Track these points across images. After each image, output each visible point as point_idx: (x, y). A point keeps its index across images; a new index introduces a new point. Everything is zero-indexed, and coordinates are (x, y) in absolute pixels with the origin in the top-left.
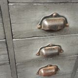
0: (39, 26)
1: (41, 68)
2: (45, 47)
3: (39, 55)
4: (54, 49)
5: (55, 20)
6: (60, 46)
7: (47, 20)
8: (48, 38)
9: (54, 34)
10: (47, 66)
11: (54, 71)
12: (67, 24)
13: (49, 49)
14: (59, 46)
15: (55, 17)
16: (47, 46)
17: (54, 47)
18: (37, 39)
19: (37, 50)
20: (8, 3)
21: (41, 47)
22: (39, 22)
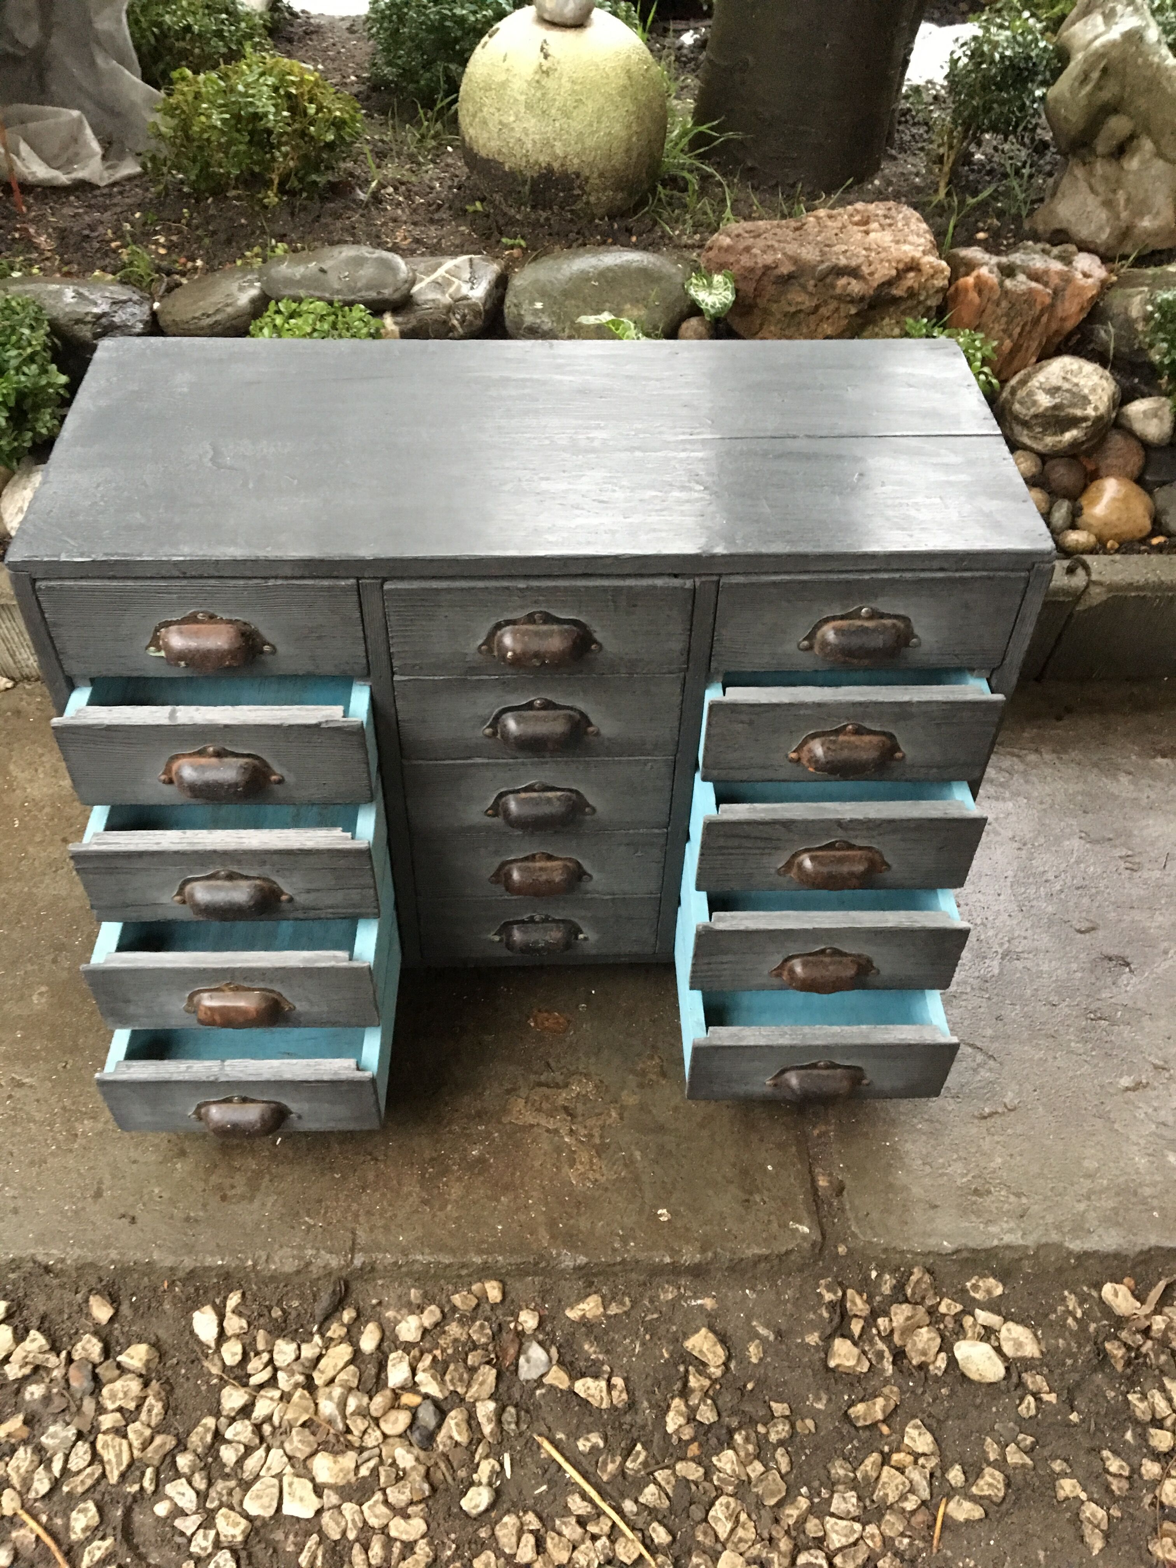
0: (488, 731)
1: (511, 862)
2: (518, 791)
3: (496, 815)
4: (549, 801)
5: (537, 719)
6: (577, 792)
7: (516, 718)
8: (525, 764)
10: (532, 858)
11: (558, 877)
12: (591, 729)
13: (532, 799)
14: (571, 790)
15: (542, 708)
16: (526, 790)
17: (550, 794)
18: (483, 764)
19: (486, 799)
20: (393, 673)
21: (504, 790)
22: (487, 720)
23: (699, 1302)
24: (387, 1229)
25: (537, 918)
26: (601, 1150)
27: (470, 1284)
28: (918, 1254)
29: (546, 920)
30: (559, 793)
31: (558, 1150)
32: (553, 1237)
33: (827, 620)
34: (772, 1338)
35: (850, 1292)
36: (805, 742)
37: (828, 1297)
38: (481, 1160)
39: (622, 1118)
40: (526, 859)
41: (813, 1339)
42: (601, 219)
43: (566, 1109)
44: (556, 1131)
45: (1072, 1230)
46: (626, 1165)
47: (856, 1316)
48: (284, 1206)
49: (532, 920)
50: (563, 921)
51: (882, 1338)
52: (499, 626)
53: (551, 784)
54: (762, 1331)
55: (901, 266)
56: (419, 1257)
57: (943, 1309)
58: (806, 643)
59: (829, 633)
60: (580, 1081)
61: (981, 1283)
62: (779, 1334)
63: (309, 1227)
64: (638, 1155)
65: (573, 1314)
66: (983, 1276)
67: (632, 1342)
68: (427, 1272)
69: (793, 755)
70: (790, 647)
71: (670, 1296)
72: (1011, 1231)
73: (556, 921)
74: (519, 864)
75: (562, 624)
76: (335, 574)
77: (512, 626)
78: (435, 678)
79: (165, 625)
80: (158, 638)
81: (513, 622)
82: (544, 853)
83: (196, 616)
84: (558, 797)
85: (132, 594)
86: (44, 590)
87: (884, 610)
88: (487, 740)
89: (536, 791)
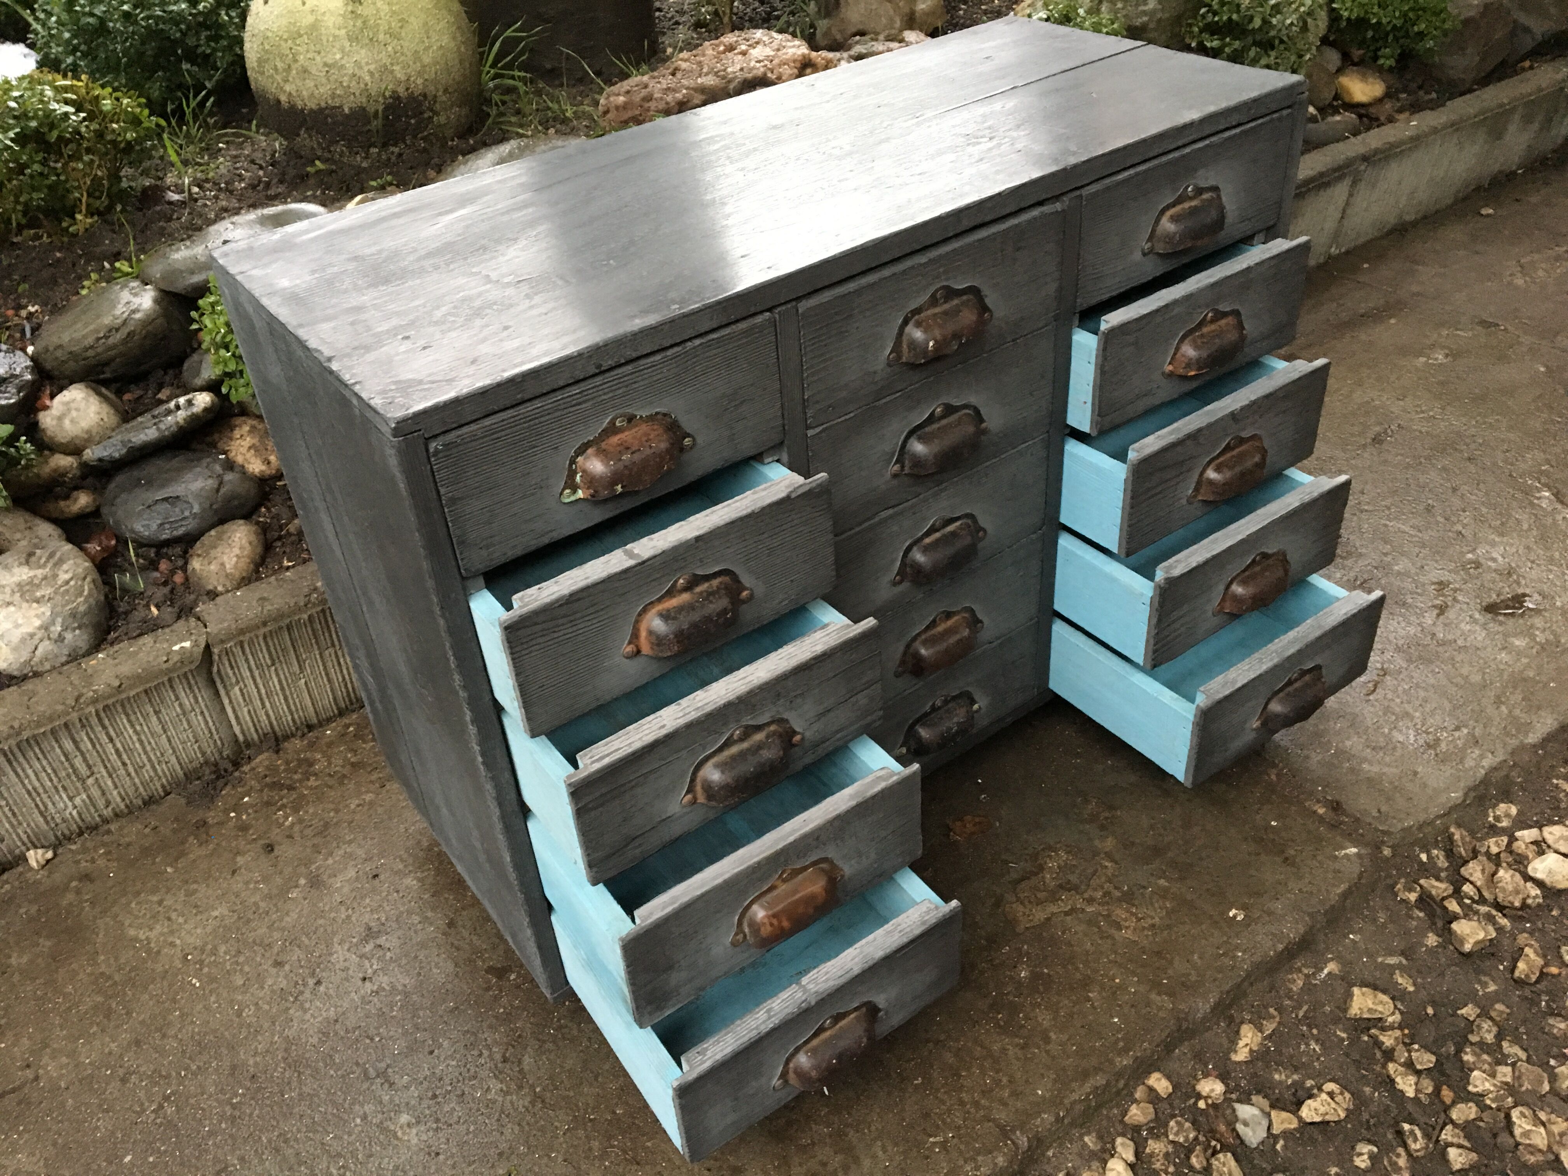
0: (897, 467)
1: (914, 638)
2: (922, 538)
3: (904, 579)
4: (953, 534)
6: (970, 516)
7: (922, 439)
8: (926, 500)
9: (944, 476)
10: (933, 624)
12: (985, 426)
13: (938, 541)
14: (965, 516)
15: (943, 416)
16: (928, 534)
17: (951, 528)
18: (891, 517)
21: (907, 544)
22: (893, 455)
23: (1326, 971)
24: (1015, 1094)
25: (938, 703)
26: (1128, 898)
27: (1132, 1094)
28: (1444, 815)
29: (946, 702)
30: (958, 524)
31: (1092, 922)
32: (1171, 994)
33: (1163, 212)
34: (1404, 962)
35: (1422, 881)
36: (1177, 349)
37: (1413, 897)
38: (1035, 977)
39: (1116, 863)
40: (928, 628)
41: (1432, 940)
42: (453, 140)
43: (1061, 886)
44: (1073, 911)
45: (1518, 730)
46: (1164, 897)
47: (1444, 899)
48: (896, 1144)
49: (934, 709)
50: (959, 695)
51: (1477, 903)
52: (906, 322)
53: (950, 515)
54: (1392, 960)
55: (798, 65)
56: (1075, 1096)
57: (1494, 850)
58: (1149, 244)
59: (1167, 225)
60: (1050, 857)
61: (1498, 813)
62: (1403, 953)
63: (944, 1145)
64: (1162, 882)
65: (1241, 1055)
66: (1495, 806)
67: (1307, 1045)
68: (1089, 1107)
69: (1171, 368)
70: (1137, 256)
71: (1300, 983)
72: (1482, 757)
73: (954, 698)
74: (923, 637)
75: (961, 295)
76: (753, 310)
77: (917, 317)
78: (847, 417)
79: (581, 450)
80: (572, 474)
81: (917, 311)
82: (943, 612)
83: (614, 424)
84: (960, 528)
85: (543, 419)
86: (442, 451)
87: (1203, 184)
88: (895, 482)
89: (937, 530)
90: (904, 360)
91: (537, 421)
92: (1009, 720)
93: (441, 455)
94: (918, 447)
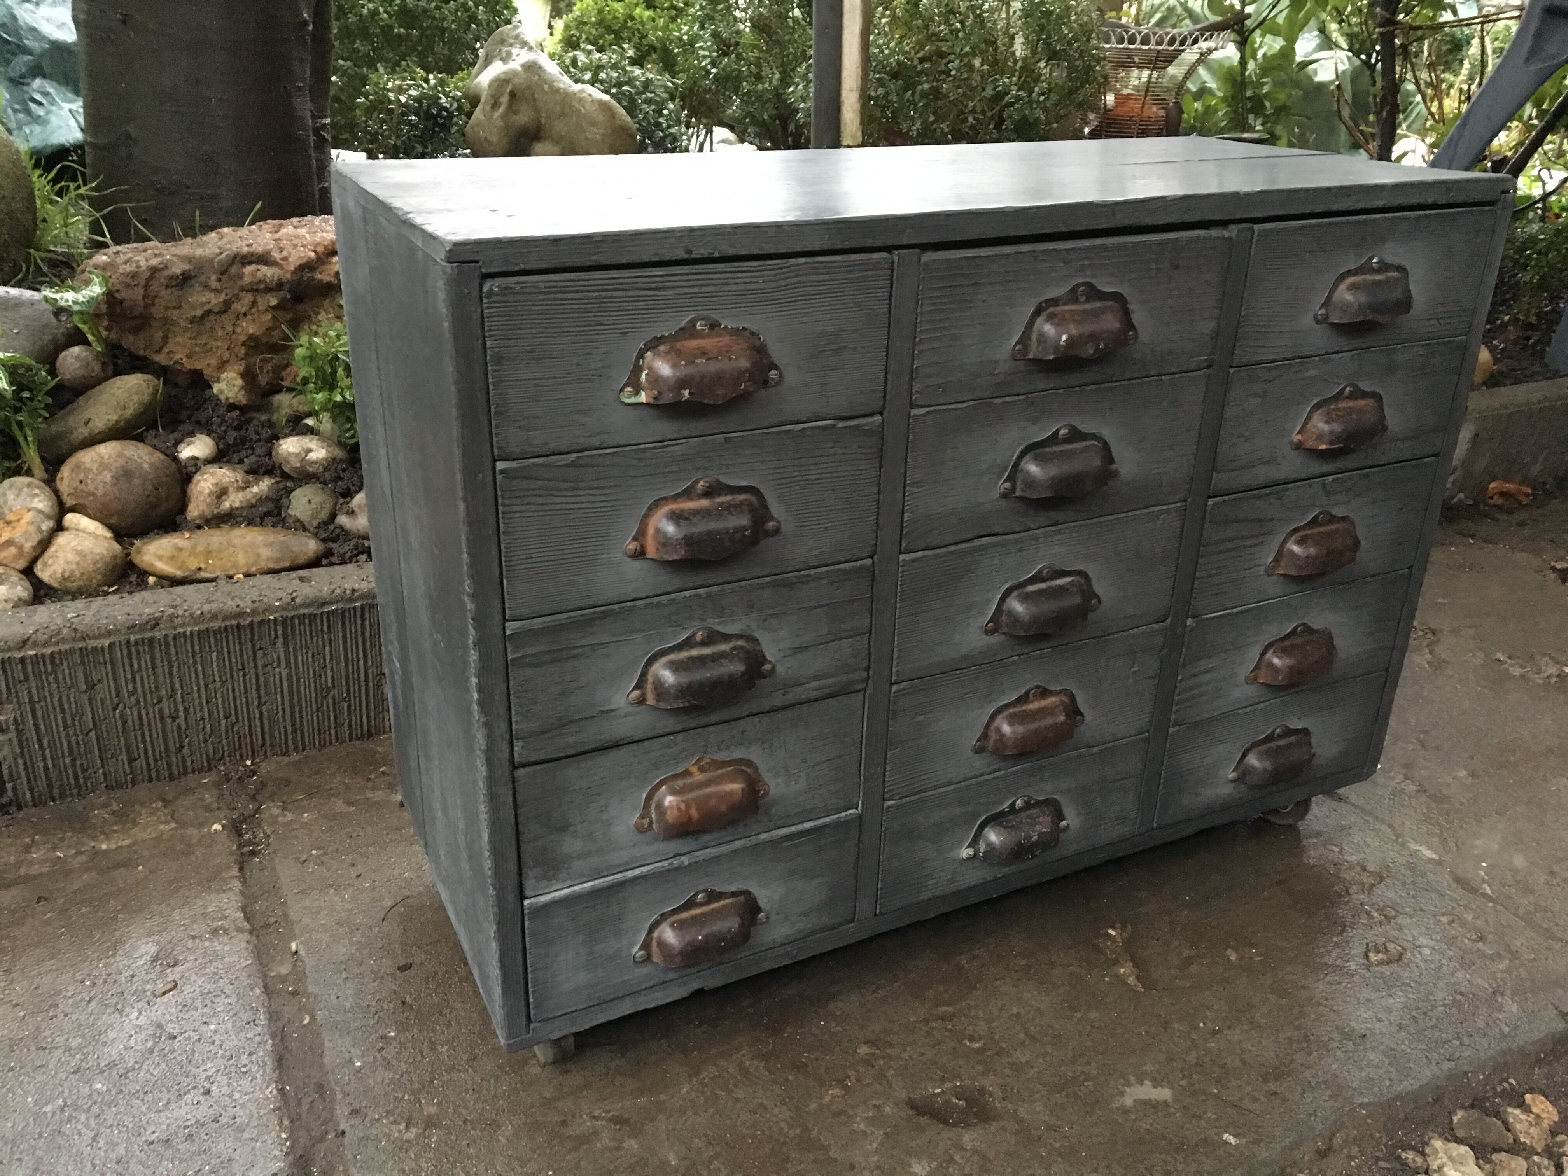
0: (1007, 485)
1: (999, 711)
2: (1023, 585)
3: (996, 629)
4: (1061, 587)
6: (1085, 575)
7: (1038, 459)
8: (1036, 538)
9: (1061, 516)
10: (1025, 698)
12: (1114, 467)
13: (1040, 591)
14: (1078, 573)
15: (1067, 440)
16: (1033, 580)
17: (1060, 581)
18: (992, 546)
19: (988, 602)
20: (911, 405)
21: (1006, 586)
22: (1005, 470)
25: (1019, 803)
29: (1028, 806)
30: (1068, 579)
33: (1342, 277)
49: (1012, 809)
50: (1046, 802)
52: (1038, 312)
53: (1059, 567)
58: (1323, 311)
59: (1345, 294)
70: (1308, 320)
73: (1038, 804)
74: (1012, 710)
75: (1105, 300)
76: (869, 243)
77: (1051, 309)
78: (959, 406)
79: (653, 344)
80: (637, 370)
81: (1054, 302)
82: (1038, 687)
83: (695, 326)
84: (1071, 583)
85: (616, 294)
86: (497, 295)
87: (1389, 259)
88: (1003, 503)
89: (1044, 580)
90: (1031, 356)
91: (609, 294)
92: (1101, 857)
93: (494, 299)
94: (1033, 468)
